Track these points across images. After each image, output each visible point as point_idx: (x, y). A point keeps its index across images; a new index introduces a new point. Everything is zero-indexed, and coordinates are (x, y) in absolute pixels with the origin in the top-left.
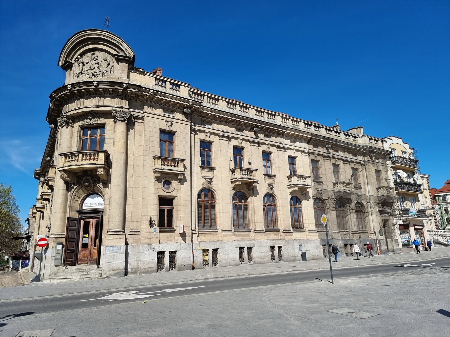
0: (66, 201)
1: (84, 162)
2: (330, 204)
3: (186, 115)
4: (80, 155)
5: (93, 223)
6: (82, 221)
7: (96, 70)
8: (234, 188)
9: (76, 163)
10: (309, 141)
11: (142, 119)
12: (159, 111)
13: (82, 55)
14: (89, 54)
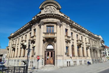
0: (43, 46)
1: (51, 36)
2: (92, 50)
3: (70, 25)
4: (50, 34)
5: (50, 53)
6: (47, 52)
7: (52, 11)
8: (77, 45)
9: (49, 36)
10: (88, 35)
11: (62, 25)
12: (65, 24)
13: (47, 6)
14: (49, 6)
